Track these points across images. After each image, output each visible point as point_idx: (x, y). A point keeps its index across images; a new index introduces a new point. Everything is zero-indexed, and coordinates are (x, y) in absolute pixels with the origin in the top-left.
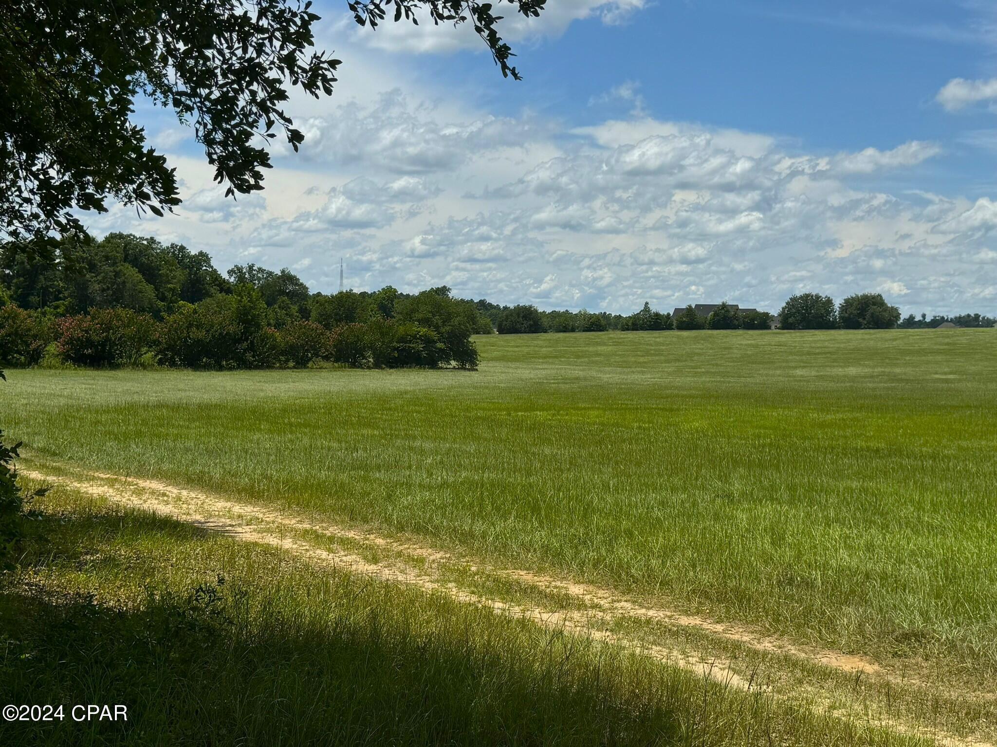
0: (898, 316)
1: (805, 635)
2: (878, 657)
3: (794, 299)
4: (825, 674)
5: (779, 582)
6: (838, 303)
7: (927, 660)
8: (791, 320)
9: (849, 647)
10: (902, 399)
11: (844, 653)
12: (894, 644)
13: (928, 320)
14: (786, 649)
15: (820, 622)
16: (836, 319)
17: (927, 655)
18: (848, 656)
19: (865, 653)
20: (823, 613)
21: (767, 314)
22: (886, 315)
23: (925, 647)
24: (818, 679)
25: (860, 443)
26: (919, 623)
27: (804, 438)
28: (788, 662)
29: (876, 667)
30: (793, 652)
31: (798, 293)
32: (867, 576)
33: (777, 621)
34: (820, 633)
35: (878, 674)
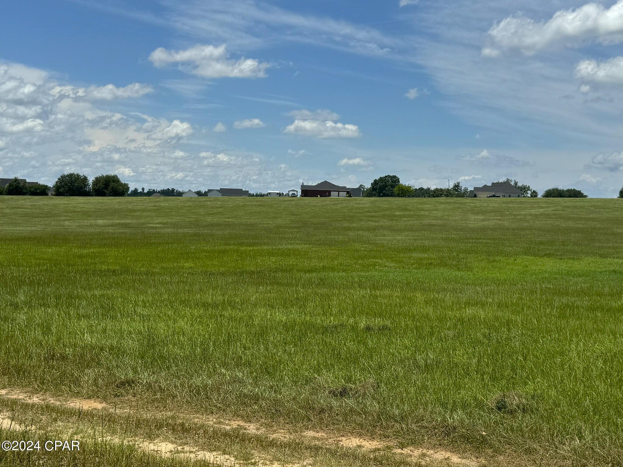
0: (128, 189)
1: (61, 390)
2: (105, 398)
3: (63, 177)
4: (70, 413)
5: (45, 358)
6: (91, 180)
7: (134, 396)
8: (61, 190)
9: (88, 394)
10: (129, 239)
11: (84, 398)
12: (115, 389)
13: (146, 191)
14: (48, 401)
15: (70, 381)
16: (90, 190)
17: (135, 394)
18: (87, 400)
19: (98, 397)
20: (73, 375)
21: (47, 186)
22: (121, 187)
23: (134, 389)
24: (67, 417)
25: (104, 267)
26: (131, 375)
27: (69, 265)
28: (48, 409)
29: (104, 405)
30: (52, 402)
31: (66, 173)
32: (102, 349)
33: (43, 383)
34: (70, 388)
35: (104, 409)
